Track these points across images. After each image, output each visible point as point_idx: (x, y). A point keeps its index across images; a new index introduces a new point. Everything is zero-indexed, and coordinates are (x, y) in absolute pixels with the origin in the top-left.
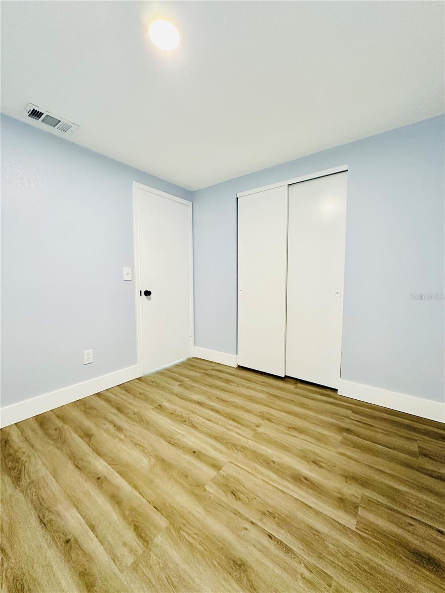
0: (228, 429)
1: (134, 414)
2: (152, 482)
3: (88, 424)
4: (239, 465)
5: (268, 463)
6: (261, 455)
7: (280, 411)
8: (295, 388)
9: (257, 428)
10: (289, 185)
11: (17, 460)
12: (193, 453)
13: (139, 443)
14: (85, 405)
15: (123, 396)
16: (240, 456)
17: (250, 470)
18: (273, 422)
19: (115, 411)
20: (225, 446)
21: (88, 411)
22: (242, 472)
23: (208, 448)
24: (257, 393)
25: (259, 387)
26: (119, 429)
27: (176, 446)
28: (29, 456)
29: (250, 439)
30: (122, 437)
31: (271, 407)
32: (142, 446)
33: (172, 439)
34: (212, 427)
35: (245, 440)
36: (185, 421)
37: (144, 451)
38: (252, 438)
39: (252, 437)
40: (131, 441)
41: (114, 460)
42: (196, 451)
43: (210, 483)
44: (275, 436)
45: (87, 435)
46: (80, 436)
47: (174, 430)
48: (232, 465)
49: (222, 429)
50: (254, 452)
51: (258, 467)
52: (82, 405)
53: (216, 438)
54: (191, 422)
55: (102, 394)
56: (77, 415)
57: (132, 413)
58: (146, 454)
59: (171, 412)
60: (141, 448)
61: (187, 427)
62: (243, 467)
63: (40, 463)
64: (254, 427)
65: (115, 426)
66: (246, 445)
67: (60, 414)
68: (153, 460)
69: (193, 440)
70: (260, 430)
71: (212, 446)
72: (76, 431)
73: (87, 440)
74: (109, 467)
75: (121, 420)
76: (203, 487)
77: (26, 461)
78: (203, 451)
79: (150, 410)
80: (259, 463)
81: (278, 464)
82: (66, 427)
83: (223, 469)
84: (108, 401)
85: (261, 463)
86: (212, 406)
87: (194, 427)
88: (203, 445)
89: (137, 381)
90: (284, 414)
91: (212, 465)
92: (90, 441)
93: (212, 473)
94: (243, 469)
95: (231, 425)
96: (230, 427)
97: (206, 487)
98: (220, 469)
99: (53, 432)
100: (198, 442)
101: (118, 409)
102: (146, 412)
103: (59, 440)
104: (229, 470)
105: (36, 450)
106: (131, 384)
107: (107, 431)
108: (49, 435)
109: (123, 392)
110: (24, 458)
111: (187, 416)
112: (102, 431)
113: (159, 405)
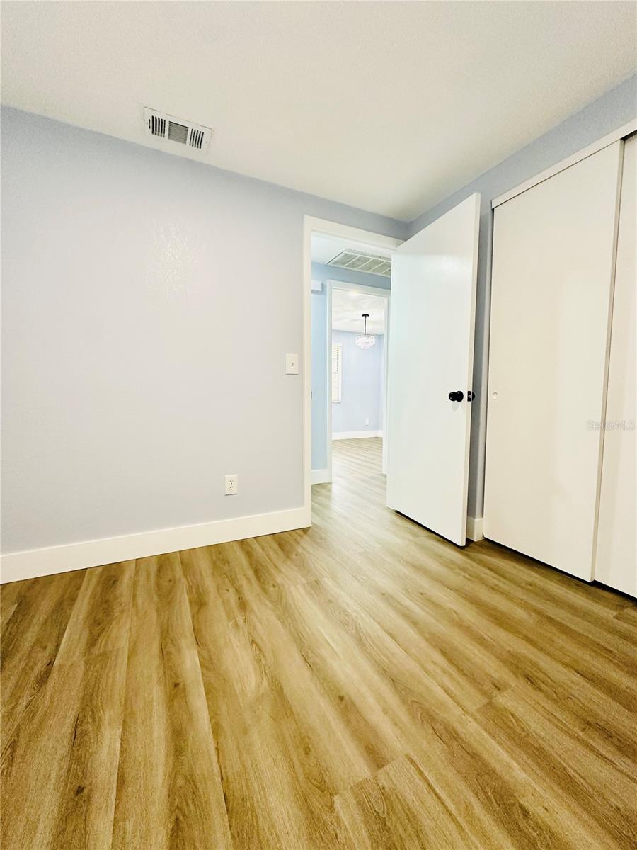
0: (427, 671)
1: (274, 586)
2: (245, 732)
3: (209, 583)
4: (426, 773)
5: (507, 810)
6: (492, 773)
7: (566, 665)
8: (616, 617)
9: (495, 692)
10: (624, 139)
11: (108, 612)
12: (338, 700)
13: (259, 641)
14: (220, 553)
15: (271, 553)
16: (437, 750)
17: (452, 807)
18: (540, 690)
19: (250, 573)
20: (408, 710)
21: (218, 563)
22: (430, 801)
23: (371, 700)
24: (510, 604)
25: (519, 594)
26: (243, 605)
27: (313, 670)
28: (122, 612)
29: (472, 715)
30: (240, 620)
31: (541, 650)
32: (260, 649)
33: (312, 652)
34: (393, 654)
35: (458, 711)
36: (347, 625)
37: (259, 660)
38: (475, 713)
39: (478, 710)
40: (250, 633)
41: (211, 661)
42: (346, 698)
43: (349, 795)
44: (543, 734)
45: (199, 603)
46: (190, 601)
47: (322, 636)
48: (411, 767)
49: (412, 666)
50: (474, 755)
51: (479, 810)
52: (217, 553)
53: (394, 682)
54: (357, 629)
55: (247, 543)
56: (204, 565)
57: (272, 584)
58: (260, 668)
59: (331, 598)
60: (258, 652)
61: (347, 637)
62: (438, 791)
63: (128, 627)
64: (488, 687)
65: (239, 599)
66: (459, 728)
67: (186, 559)
68: (265, 683)
70: (502, 700)
72: (189, 592)
73: (196, 608)
74: (199, 669)
75: (251, 592)
76: (332, 795)
77: (116, 617)
78: (359, 703)
79: (299, 586)
80: (482, 796)
81: (538, 826)
82: (184, 580)
83: (387, 768)
84: (249, 554)
85: (487, 796)
86: (407, 608)
88: (364, 689)
89: (300, 532)
90: (577, 678)
92: (198, 613)
93: (361, 769)
94: (434, 790)
95: (435, 663)
96: (431, 667)
97: (337, 800)
98: (381, 766)
99: (165, 583)
100: (355, 676)
101: (256, 572)
102: (292, 588)
103: (165, 596)
104: (399, 778)
105: (135, 604)
106: (291, 535)
107: (225, 603)
108: (158, 586)
109: (276, 546)
110: (117, 611)
111: (355, 615)
112: (219, 601)
113: (316, 582)
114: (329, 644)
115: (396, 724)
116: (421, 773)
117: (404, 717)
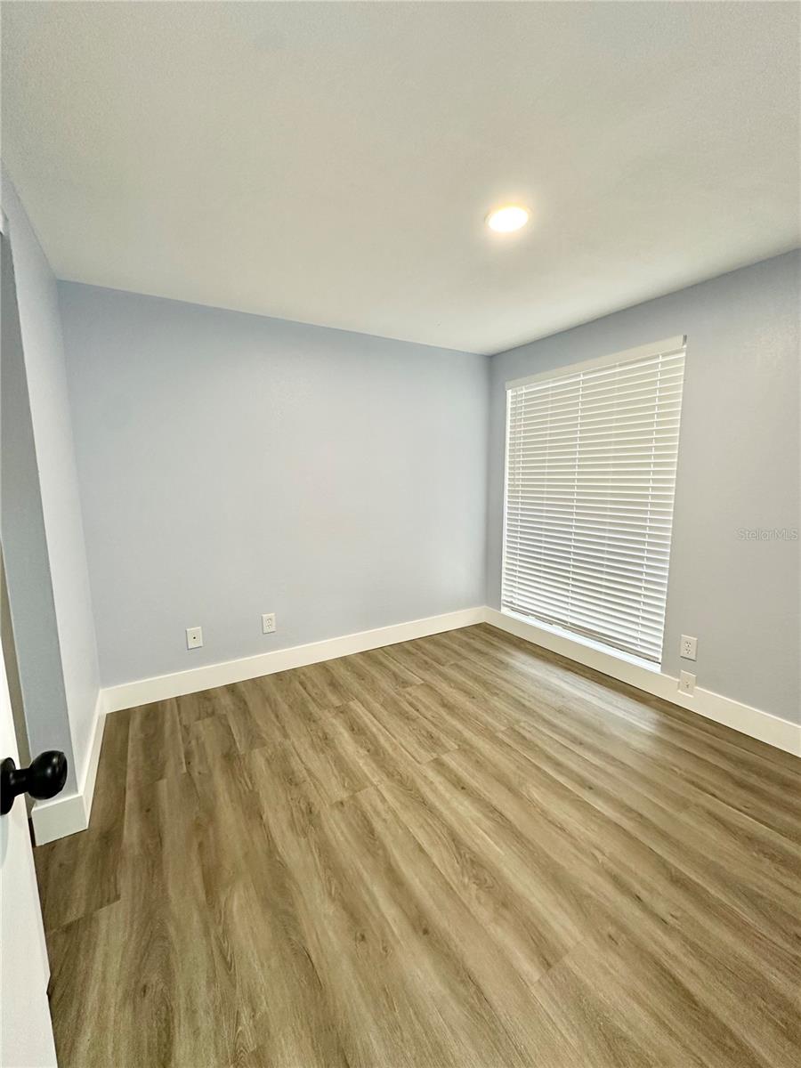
0: (396, 816)
12: (465, 788)
13: (559, 831)
18: (308, 804)
22: (412, 750)
26: (622, 886)
27: (492, 806)
29: (372, 785)
33: (499, 824)
34: (421, 826)
35: (382, 788)
36: (472, 861)
37: (544, 812)
38: (368, 784)
39: (366, 787)
40: (575, 838)
42: (460, 790)
47: (496, 843)
48: (418, 759)
49: (405, 817)
50: (382, 767)
53: (424, 802)
54: (460, 854)
58: (537, 803)
61: (469, 843)
62: (407, 754)
69: (461, 809)
71: (435, 791)
78: (450, 786)
87: (455, 839)
91: (444, 765)
93: (446, 758)
98: (436, 759)
100: (455, 804)
104: (426, 756)
111: (466, 880)
114: (486, 833)
115: (425, 777)
116: (414, 758)
117: (420, 782)
